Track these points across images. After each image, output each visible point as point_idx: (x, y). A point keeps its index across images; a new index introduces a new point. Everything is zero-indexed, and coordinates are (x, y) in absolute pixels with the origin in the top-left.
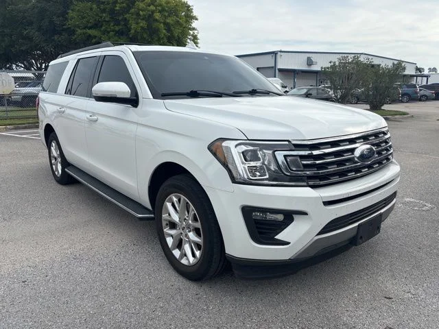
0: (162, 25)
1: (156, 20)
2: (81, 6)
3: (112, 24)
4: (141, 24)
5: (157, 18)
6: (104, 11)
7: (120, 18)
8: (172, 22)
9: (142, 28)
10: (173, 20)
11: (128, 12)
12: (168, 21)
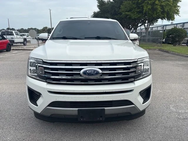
0: (159, 6)
1: (157, 5)
2: (125, 3)
3: (136, 9)
4: (149, 7)
5: (157, 3)
6: (134, 3)
7: (140, 6)
8: (164, 4)
9: (149, 9)
10: (165, 3)
11: (143, 3)
12: (162, 4)
